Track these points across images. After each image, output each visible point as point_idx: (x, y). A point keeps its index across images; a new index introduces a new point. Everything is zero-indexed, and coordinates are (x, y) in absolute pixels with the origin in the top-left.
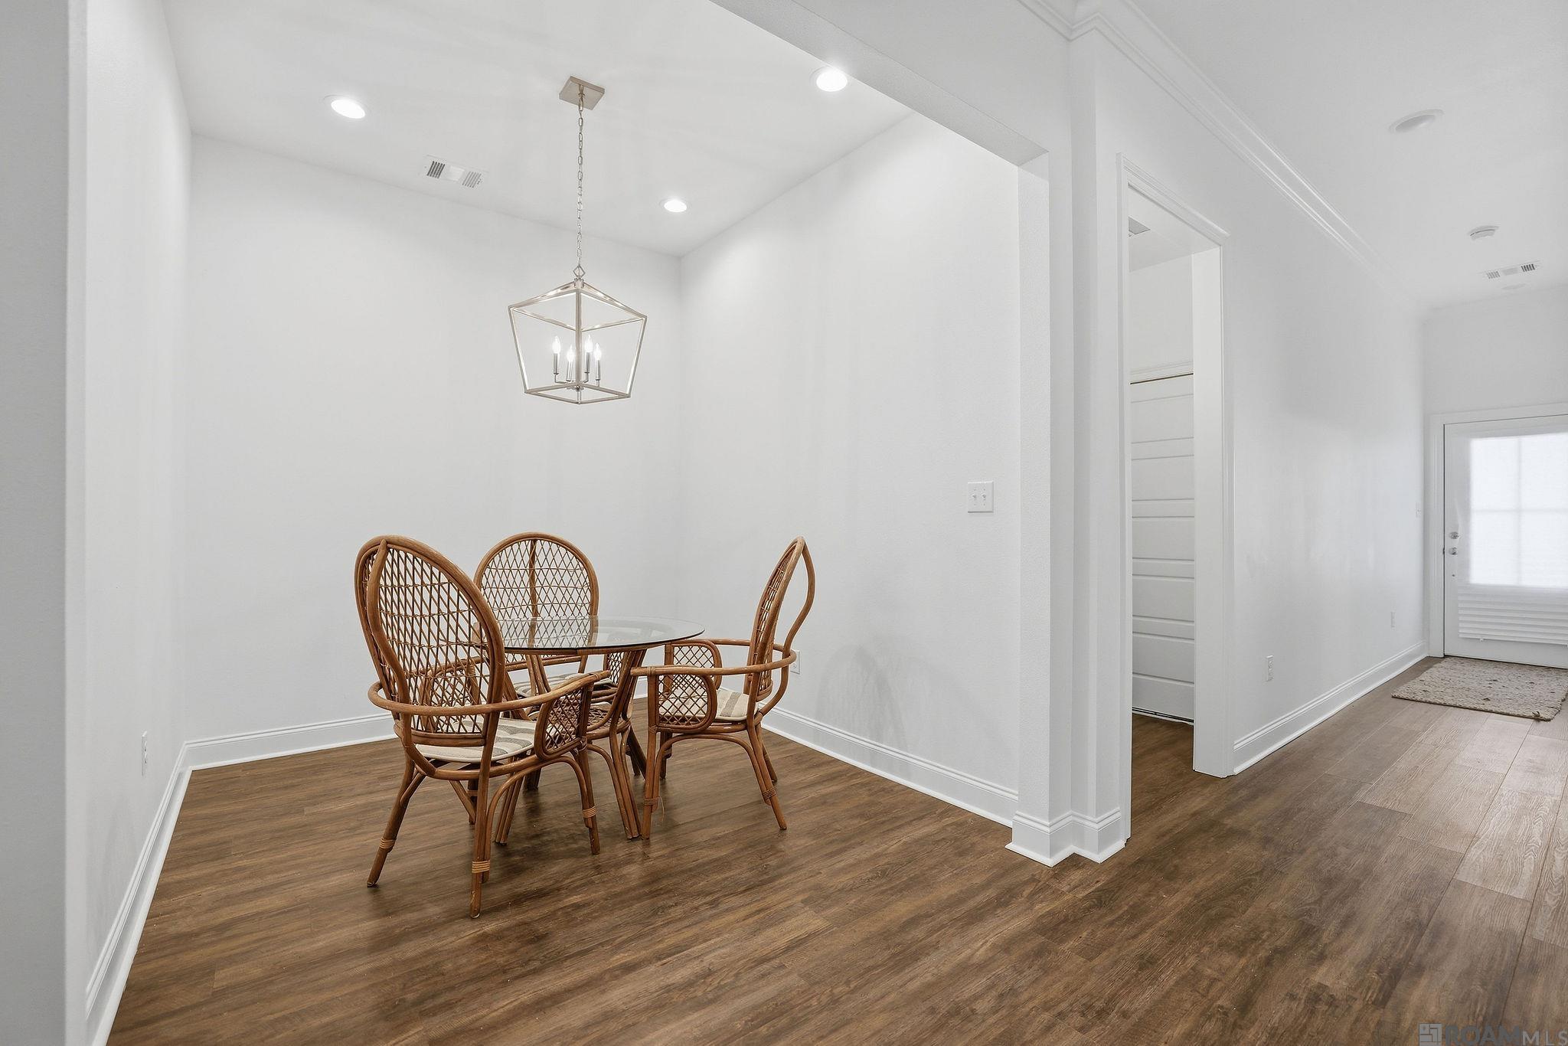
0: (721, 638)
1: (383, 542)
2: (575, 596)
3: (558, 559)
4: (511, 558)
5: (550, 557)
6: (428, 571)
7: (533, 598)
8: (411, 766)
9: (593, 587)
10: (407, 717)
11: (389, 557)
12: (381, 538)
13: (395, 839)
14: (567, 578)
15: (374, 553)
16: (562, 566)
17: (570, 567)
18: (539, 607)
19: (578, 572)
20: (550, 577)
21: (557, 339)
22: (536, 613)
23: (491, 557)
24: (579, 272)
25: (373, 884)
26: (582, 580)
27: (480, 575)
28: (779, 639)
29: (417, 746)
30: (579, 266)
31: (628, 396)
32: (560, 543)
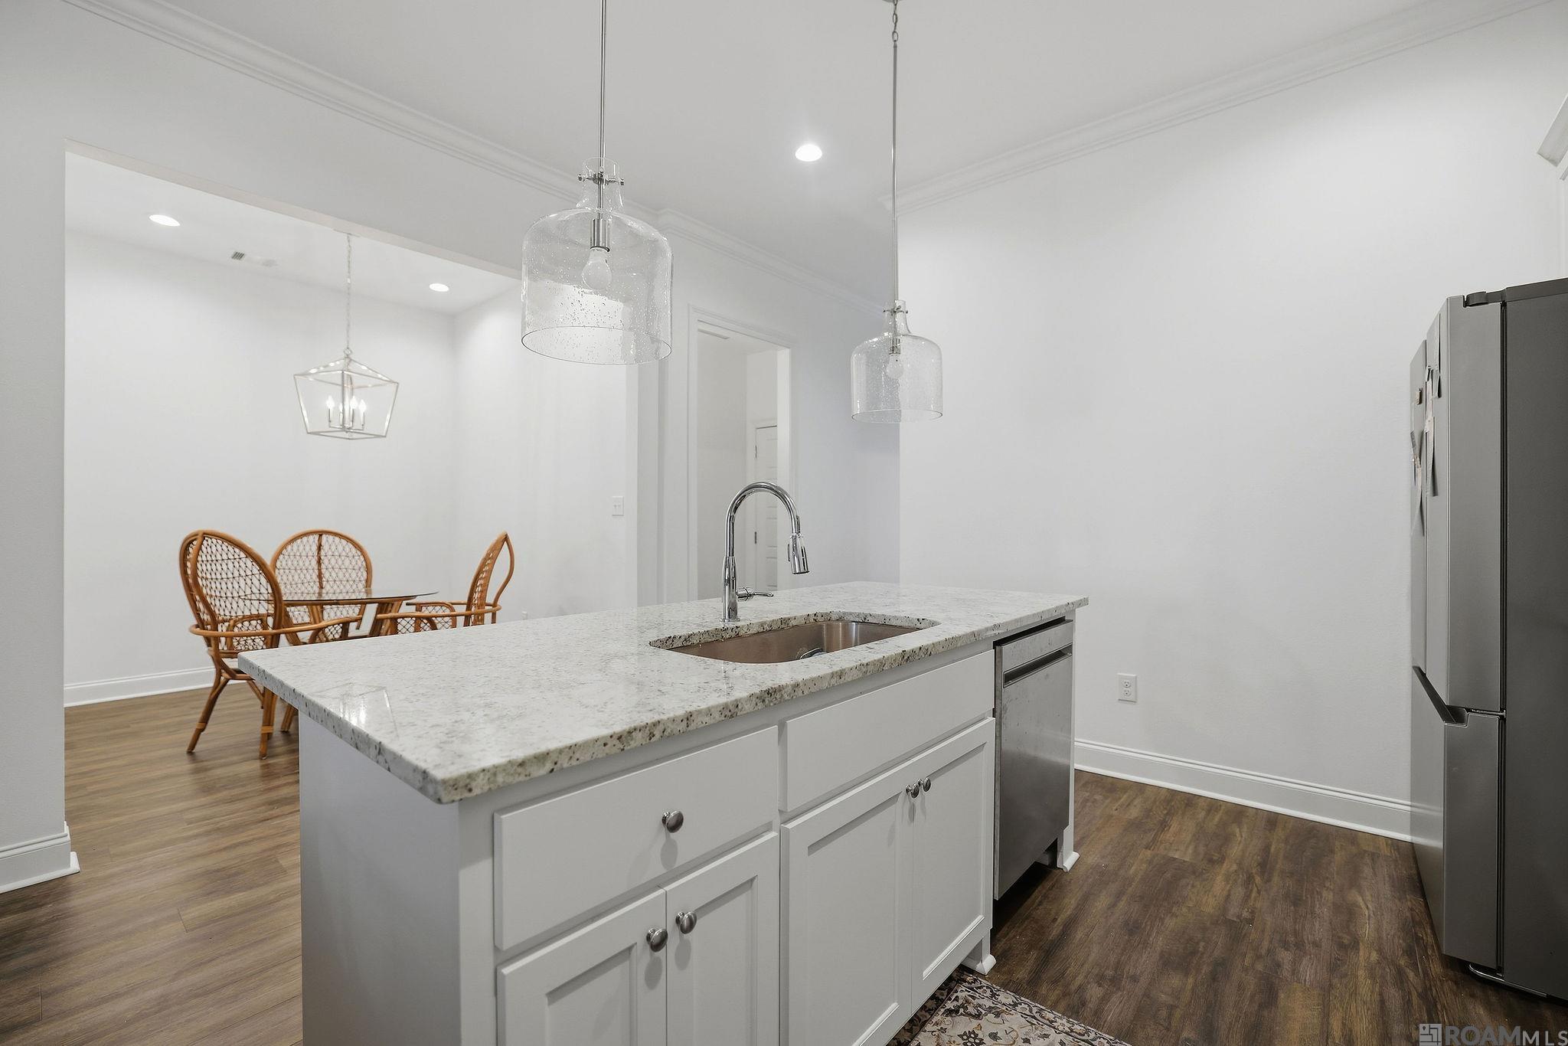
0: (453, 602)
1: (200, 534)
2: (354, 575)
3: (340, 548)
4: (301, 548)
5: (333, 548)
6: (232, 551)
7: (320, 576)
8: (219, 675)
9: (369, 569)
10: (217, 639)
11: (205, 542)
12: (199, 531)
13: (207, 723)
14: (347, 562)
15: (195, 540)
16: (344, 554)
17: (350, 554)
18: (324, 583)
19: (357, 558)
20: (333, 561)
21: (330, 398)
22: (321, 587)
23: (284, 547)
24: (348, 352)
25: (190, 752)
26: (359, 563)
27: (276, 559)
28: (490, 599)
29: (224, 660)
30: (348, 348)
31: (385, 437)
32: (341, 536)
